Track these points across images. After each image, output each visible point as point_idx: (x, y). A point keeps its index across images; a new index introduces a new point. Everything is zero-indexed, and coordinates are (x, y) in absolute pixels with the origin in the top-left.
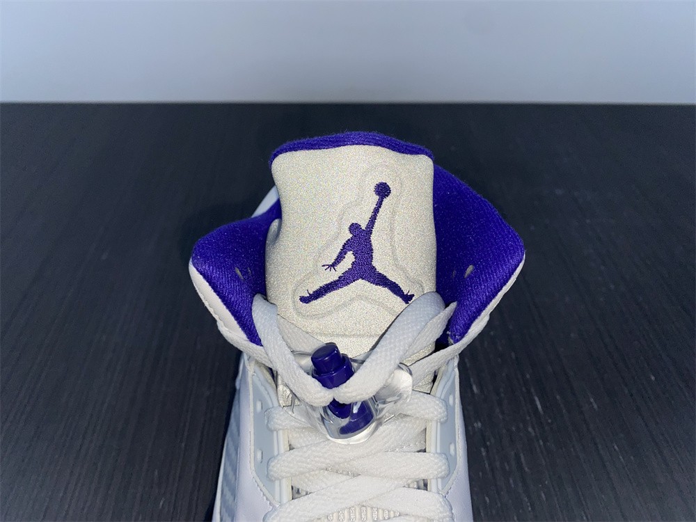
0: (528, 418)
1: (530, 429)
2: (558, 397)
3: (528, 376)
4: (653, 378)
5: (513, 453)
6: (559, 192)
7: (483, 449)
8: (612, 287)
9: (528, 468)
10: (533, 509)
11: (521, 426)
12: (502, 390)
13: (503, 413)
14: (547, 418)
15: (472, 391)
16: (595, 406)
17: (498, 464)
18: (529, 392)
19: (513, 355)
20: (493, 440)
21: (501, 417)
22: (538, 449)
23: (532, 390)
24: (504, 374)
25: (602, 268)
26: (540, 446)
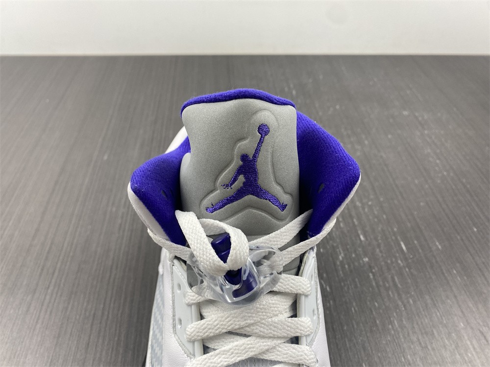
0: (397, 255)
1: (399, 262)
2: (416, 242)
3: (395, 229)
4: (475, 230)
5: (390, 276)
6: (405, 113)
7: (371, 274)
8: (445, 173)
9: (401, 285)
10: (406, 309)
11: (394, 260)
12: (379, 238)
13: (381, 252)
14: (410, 254)
15: (360, 239)
16: (440, 247)
17: (381, 283)
18: (396, 239)
19: (385, 216)
20: (376, 269)
21: (380, 255)
22: (405, 274)
23: (399, 238)
24: (380, 229)
25: (438, 161)
26: (406, 272)
